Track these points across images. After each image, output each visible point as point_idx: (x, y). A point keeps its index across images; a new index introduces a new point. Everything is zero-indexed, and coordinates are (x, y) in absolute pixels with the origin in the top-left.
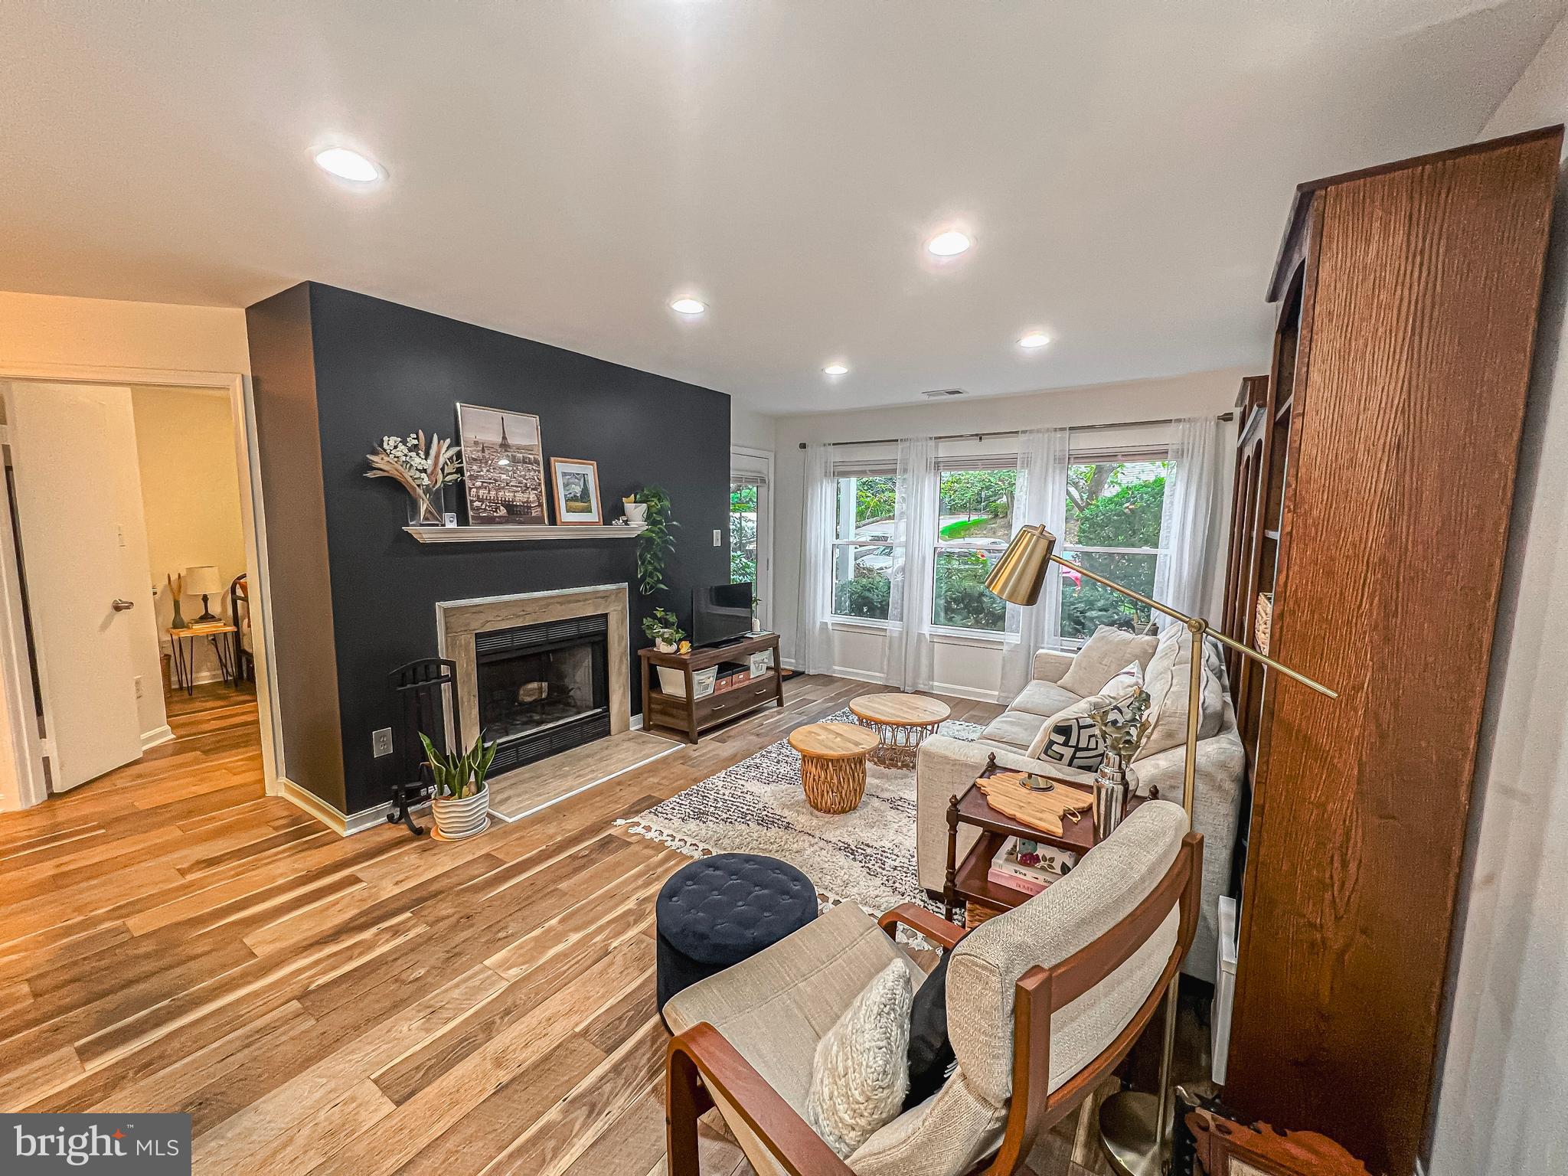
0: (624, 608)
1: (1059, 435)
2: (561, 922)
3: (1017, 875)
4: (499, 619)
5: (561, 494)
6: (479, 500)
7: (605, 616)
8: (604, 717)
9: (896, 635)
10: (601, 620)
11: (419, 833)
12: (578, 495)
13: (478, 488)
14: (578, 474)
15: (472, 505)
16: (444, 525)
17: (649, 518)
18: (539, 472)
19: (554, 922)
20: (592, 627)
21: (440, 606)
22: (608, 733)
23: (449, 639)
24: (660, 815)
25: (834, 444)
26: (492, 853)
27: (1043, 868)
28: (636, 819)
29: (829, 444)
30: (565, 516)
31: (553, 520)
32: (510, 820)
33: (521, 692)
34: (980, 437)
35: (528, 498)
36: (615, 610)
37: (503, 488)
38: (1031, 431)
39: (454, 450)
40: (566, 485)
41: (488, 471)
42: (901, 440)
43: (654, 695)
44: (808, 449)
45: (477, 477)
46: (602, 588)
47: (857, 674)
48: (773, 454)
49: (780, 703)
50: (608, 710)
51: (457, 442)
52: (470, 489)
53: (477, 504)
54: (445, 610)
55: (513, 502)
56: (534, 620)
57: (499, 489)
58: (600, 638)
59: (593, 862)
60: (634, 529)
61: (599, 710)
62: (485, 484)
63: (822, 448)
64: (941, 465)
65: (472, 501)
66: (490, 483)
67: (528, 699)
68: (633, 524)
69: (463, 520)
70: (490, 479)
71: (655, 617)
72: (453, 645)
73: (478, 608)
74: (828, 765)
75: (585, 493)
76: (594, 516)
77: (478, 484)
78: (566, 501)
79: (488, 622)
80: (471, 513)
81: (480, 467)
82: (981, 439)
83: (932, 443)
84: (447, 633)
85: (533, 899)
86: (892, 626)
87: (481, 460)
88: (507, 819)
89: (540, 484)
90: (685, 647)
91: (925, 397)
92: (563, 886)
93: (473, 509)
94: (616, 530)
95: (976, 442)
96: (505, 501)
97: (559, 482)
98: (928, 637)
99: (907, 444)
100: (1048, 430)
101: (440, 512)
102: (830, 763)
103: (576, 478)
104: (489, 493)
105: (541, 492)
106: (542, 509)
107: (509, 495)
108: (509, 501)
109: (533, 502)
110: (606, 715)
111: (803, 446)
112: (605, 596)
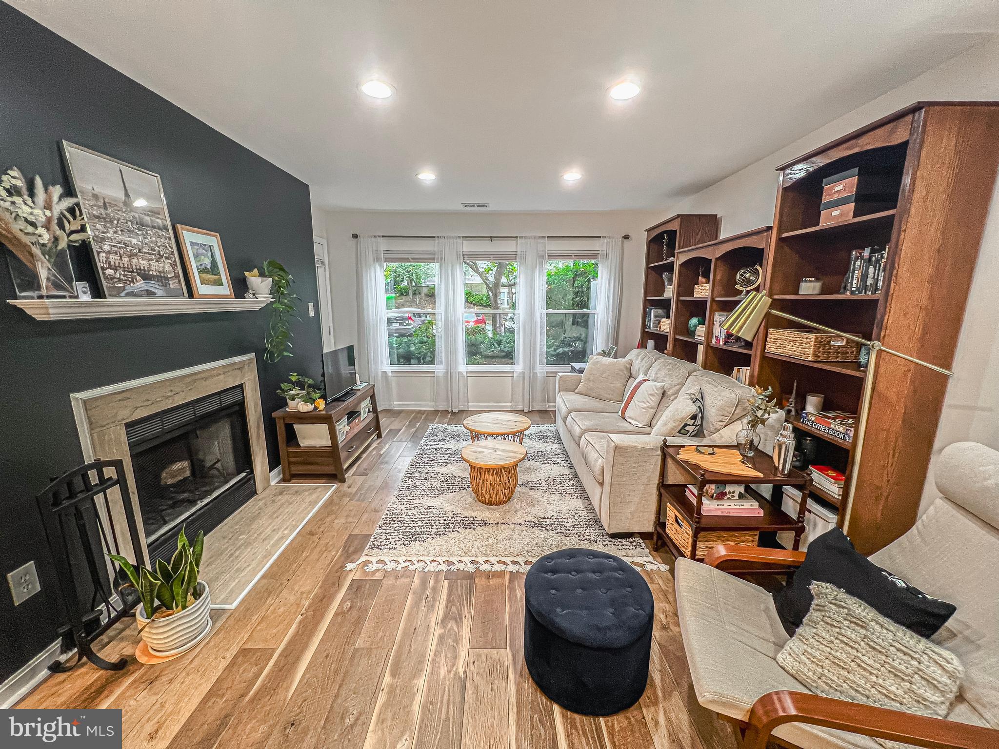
0: (255, 378)
1: (541, 241)
2: (393, 675)
3: (719, 507)
4: (149, 403)
5: (193, 266)
6: (110, 267)
7: (241, 386)
8: (249, 480)
9: (441, 375)
10: (239, 390)
11: (123, 666)
12: (209, 267)
13: (108, 253)
14: (205, 245)
15: (104, 274)
16: (77, 297)
17: (276, 290)
18: (170, 239)
19: (387, 679)
20: (229, 400)
21: (77, 398)
22: (255, 493)
23: (95, 435)
24: (382, 548)
25: (383, 236)
26: (247, 646)
27: (729, 499)
28: (363, 558)
29: (379, 236)
30: (202, 289)
31: (191, 295)
32: (233, 606)
33: (164, 475)
34: (492, 239)
35: (164, 267)
36: (249, 380)
37: (136, 255)
38: (525, 237)
39: (69, 202)
40: (196, 256)
41: (115, 232)
42: (438, 237)
43: (291, 450)
44: (360, 239)
45: (103, 239)
46: (237, 359)
47: (408, 405)
48: (326, 241)
49: (379, 436)
50: (252, 472)
51: (69, 191)
52: (99, 253)
53: (109, 272)
54: (85, 402)
55: (149, 271)
56: (184, 399)
57: (131, 256)
58: (237, 408)
59: (363, 611)
60: (261, 302)
61: (244, 474)
62: (115, 249)
63: (373, 239)
64: (466, 256)
65: (103, 269)
66: (120, 248)
67: (170, 481)
68: (261, 298)
69: (97, 292)
70: (120, 243)
71: (290, 382)
72: (102, 442)
73: (124, 395)
74: (501, 472)
75: (214, 263)
76: (226, 289)
77: (106, 247)
78: (199, 273)
79: (137, 408)
80: (105, 284)
81: (105, 226)
82: (492, 241)
83: (460, 241)
84: (91, 429)
85: (343, 669)
86: (439, 369)
87: (104, 218)
88: (227, 606)
89: (172, 253)
90: (321, 404)
91: (461, 208)
92: (359, 643)
93: (106, 278)
94: (247, 304)
95: (488, 242)
96: (140, 269)
97: (189, 252)
98: (465, 374)
99: (442, 240)
100: (535, 237)
101: (70, 282)
102: (503, 470)
103: (203, 249)
104: (121, 259)
105: (175, 261)
106: (179, 281)
107: (144, 263)
108: (144, 270)
109: (170, 272)
110: (250, 478)
111: (355, 236)
112: (240, 367)
